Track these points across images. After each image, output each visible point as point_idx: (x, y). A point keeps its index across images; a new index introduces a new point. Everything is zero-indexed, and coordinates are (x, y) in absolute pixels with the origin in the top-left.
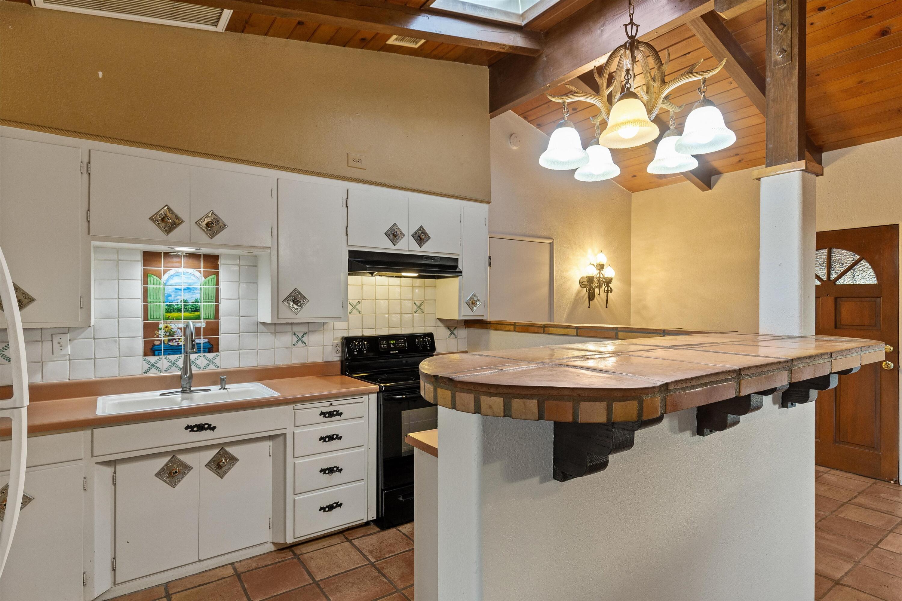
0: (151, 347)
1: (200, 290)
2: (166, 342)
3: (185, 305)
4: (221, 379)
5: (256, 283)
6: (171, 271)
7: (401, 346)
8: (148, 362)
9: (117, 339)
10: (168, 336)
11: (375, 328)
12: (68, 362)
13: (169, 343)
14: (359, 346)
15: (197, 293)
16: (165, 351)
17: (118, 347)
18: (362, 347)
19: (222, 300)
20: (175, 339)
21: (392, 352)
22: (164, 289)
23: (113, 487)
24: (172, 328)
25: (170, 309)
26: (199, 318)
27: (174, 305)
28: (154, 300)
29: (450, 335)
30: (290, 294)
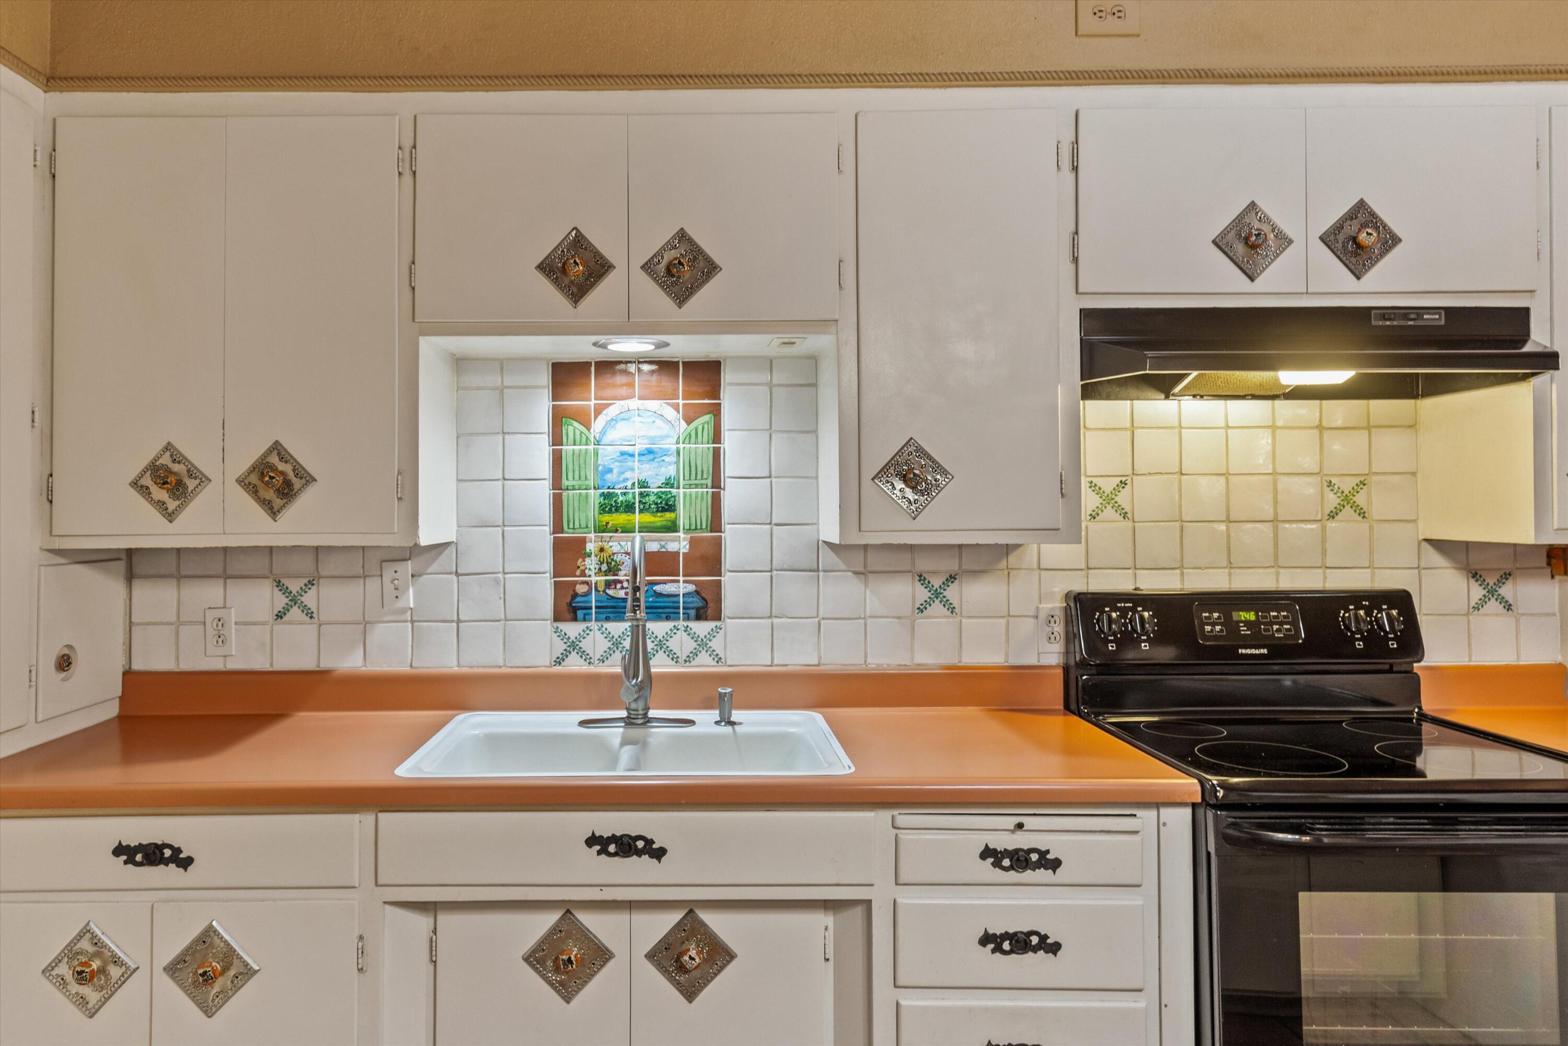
0: (569, 599)
1: (675, 454)
2: (601, 587)
3: (641, 494)
4: (720, 694)
5: (815, 432)
6: (611, 408)
7: (1278, 632)
8: (564, 636)
9: (500, 576)
10: (606, 573)
11: (1182, 567)
12: (409, 625)
13: (607, 591)
14: (1125, 625)
15: (670, 464)
16: (599, 610)
17: (502, 596)
18: (1134, 630)
19: (728, 480)
20: (621, 582)
21: (1244, 651)
22: (596, 453)
23: (431, 967)
24: (614, 554)
25: (609, 505)
26: (672, 527)
27: (617, 494)
28: (576, 483)
29: (1483, 601)
30: (895, 456)
